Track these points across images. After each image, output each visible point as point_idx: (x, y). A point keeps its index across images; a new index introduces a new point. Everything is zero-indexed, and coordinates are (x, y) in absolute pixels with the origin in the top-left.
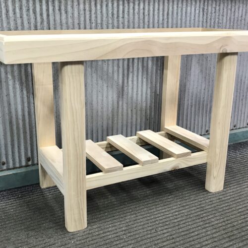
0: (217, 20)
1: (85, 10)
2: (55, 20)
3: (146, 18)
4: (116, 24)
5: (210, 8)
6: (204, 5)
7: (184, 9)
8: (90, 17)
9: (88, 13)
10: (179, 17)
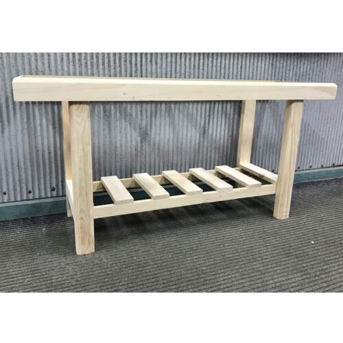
0: (284, 74)
1: (171, 62)
2: (146, 70)
3: (223, 70)
4: (196, 75)
5: (278, 64)
6: (273, 61)
7: (255, 64)
8: (176, 68)
9: (174, 64)
10: (251, 71)
